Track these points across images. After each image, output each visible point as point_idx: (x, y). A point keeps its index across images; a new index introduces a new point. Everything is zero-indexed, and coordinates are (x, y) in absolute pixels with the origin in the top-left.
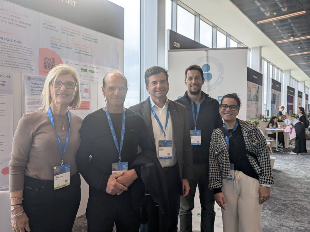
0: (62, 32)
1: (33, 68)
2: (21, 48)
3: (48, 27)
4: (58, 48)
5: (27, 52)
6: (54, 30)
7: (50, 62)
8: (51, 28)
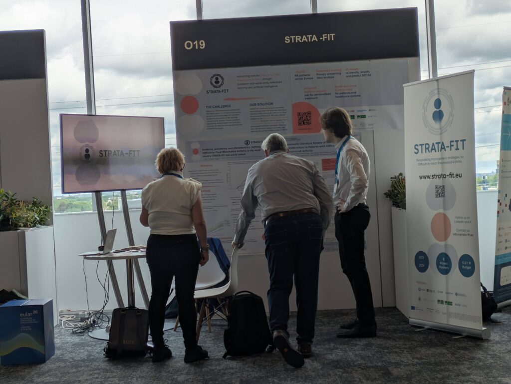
0: (318, 78)
1: (286, 127)
2: (272, 109)
3: (301, 77)
4: (314, 98)
5: (279, 112)
6: (307, 79)
7: (305, 116)
8: (303, 77)
